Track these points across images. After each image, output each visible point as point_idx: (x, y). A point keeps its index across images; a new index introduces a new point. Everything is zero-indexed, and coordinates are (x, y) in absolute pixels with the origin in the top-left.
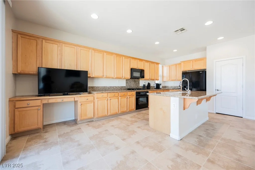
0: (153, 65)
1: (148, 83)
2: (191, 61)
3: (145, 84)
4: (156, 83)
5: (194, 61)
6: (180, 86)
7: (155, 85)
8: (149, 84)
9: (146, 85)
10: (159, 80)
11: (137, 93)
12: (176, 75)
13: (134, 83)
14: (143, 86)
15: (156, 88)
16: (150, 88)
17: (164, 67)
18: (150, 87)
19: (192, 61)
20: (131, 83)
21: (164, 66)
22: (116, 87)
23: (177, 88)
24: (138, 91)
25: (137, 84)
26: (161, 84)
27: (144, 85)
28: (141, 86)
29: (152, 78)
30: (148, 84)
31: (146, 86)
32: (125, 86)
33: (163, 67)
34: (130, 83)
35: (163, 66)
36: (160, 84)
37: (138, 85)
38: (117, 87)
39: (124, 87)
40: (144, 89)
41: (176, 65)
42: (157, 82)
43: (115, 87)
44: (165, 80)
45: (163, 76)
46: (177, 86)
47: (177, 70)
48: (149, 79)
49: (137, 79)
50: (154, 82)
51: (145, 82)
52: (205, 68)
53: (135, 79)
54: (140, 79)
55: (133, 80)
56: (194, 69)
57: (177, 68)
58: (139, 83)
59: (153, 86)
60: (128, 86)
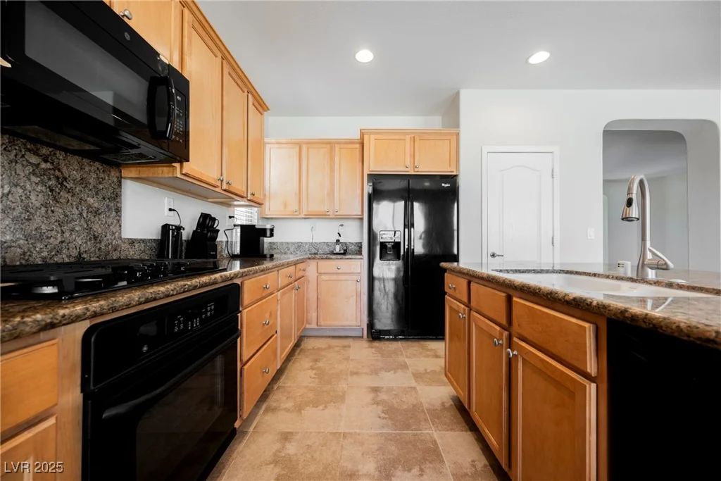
1: (203, 216)
2: (407, 134)
3: (173, 220)
5: (417, 137)
6: (338, 241)
7: (236, 236)
8: (206, 224)
9: (187, 232)
10: (261, 205)
12: (331, 194)
14: (158, 236)
15: (237, 250)
18: (215, 248)
19: (408, 138)
21: (272, 141)
23: (327, 250)
26: (272, 230)
27: (166, 228)
28: (132, 242)
30: (199, 225)
36: (269, 227)
41: (331, 145)
44: (274, 210)
46: (327, 244)
47: (337, 167)
48: (218, 183)
49: (88, 163)
50: (230, 217)
51: (172, 203)
52: (454, 173)
53: (55, 154)
54: (125, 173)
55: (27, 161)
56: (416, 170)
57: (337, 159)
58: (118, 210)
59: (225, 239)
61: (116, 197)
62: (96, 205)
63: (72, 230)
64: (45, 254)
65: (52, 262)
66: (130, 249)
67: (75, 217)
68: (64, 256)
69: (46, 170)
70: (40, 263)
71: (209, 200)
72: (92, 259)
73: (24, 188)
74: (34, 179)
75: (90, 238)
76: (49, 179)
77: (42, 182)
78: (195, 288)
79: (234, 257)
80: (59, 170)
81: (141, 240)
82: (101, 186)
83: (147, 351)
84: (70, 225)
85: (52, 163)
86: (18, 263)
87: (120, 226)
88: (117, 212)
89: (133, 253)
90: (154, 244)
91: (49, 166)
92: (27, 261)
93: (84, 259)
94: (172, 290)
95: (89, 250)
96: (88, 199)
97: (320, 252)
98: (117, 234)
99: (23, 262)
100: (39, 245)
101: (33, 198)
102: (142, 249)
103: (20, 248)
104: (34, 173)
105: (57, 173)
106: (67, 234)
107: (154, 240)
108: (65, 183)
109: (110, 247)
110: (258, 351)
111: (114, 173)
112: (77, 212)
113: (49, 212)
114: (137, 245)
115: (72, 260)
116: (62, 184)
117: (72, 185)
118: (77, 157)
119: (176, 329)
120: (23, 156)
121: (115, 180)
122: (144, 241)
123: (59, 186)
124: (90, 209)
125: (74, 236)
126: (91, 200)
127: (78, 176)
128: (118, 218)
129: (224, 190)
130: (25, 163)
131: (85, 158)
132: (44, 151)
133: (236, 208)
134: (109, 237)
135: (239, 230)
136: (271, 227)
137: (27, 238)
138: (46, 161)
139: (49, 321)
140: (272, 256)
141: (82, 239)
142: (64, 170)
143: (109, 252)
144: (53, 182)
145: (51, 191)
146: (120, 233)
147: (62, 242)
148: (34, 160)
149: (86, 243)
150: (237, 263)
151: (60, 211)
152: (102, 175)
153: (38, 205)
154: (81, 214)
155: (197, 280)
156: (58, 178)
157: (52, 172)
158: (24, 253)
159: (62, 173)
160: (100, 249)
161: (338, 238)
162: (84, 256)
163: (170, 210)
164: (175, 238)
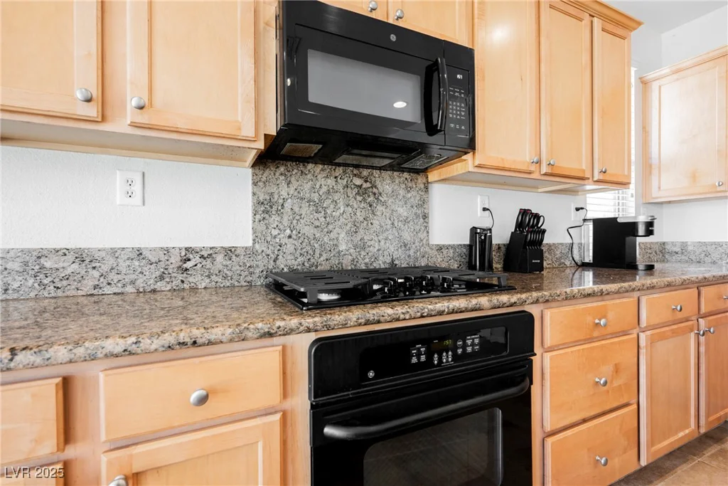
1: (524, 213)
3: (483, 222)
7: (587, 237)
8: (529, 225)
9: (502, 234)
10: (625, 184)
11: (325, 351)
14: (466, 242)
15: (589, 257)
17: (655, 86)
20: (318, 207)
22: (81, 257)
24: (352, 321)
25: (406, 221)
26: (649, 225)
27: (474, 230)
28: (440, 248)
29: (568, 163)
30: (520, 225)
31: (495, 242)
32: (244, 238)
33: (643, 85)
34: (305, 210)
35: (651, 76)
36: (642, 219)
37: (407, 236)
38: (113, 252)
39: (229, 252)
43: (65, 253)
44: (669, 189)
48: (533, 168)
49: (397, 176)
50: (578, 209)
51: (487, 202)
53: (373, 173)
54: (433, 176)
55: (354, 184)
58: (425, 217)
59: (569, 241)
60: (289, 248)
61: (423, 203)
62: (405, 214)
63: (386, 239)
64: (367, 260)
65: (372, 267)
66: (438, 256)
67: (388, 227)
68: (381, 262)
69: (366, 189)
70: (364, 268)
71: (540, 190)
72: (403, 266)
73: (352, 208)
74: (359, 198)
75: (401, 246)
76: (369, 196)
77: (364, 200)
78: (441, 313)
79: (585, 266)
80: (376, 187)
81: (450, 245)
82: (409, 195)
83: (374, 378)
84: (385, 235)
85: (371, 182)
86: (350, 268)
87: (428, 232)
88: (424, 219)
89: (439, 261)
90: (465, 250)
91: (368, 185)
92: (355, 266)
93: (396, 265)
94: (403, 313)
95: (400, 257)
96: (399, 209)
98: (425, 240)
99: (353, 267)
100: (363, 253)
101: (358, 214)
102: (451, 255)
103: (351, 255)
104: (358, 193)
105: (375, 190)
106: (382, 243)
107: (464, 245)
108: (380, 198)
109: (418, 254)
110: (584, 421)
111: (421, 180)
112: (390, 222)
113: (369, 224)
114: (445, 251)
115: (387, 266)
116: (378, 199)
117: (385, 199)
118: (389, 172)
119: (414, 360)
120: (351, 181)
121: (422, 186)
122: (453, 247)
123: (376, 201)
124: (401, 219)
125: (388, 244)
126: (401, 210)
127: (390, 189)
128: (425, 224)
129: (545, 174)
130: (353, 186)
131: (395, 171)
132: (365, 172)
133: (588, 195)
134: (417, 244)
135: (591, 226)
136: (649, 220)
137: (355, 247)
138: (366, 181)
139: (266, 330)
140: (650, 268)
141: (394, 247)
142: (379, 186)
143: (417, 259)
144: (371, 199)
145: (370, 206)
146: (428, 240)
147: (379, 250)
148: (358, 182)
149: (397, 250)
150: (589, 275)
151: (378, 223)
152: (410, 185)
153: (362, 219)
154: (393, 224)
155: (446, 304)
156: (375, 194)
157: (370, 190)
158: (353, 260)
159: (378, 189)
160: (409, 256)
162: (396, 262)
163: (485, 209)
164: (483, 242)
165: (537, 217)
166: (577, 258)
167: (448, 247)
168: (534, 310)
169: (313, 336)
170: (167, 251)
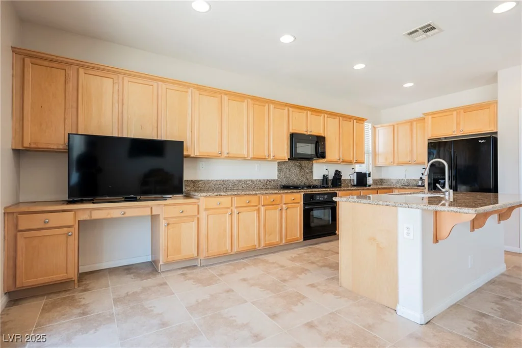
0: (347, 125)
1: (337, 171)
2: (454, 111)
3: (326, 173)
4: (357, 170)
5: (462, 111)
6: (421, 178)
7: (355, 177)
8: (338, 174)
9: (331, 177)
10: (364, 163)
11: (306, 196)
12: (411, 151)
13: (298, 172)
14: (322, 178)
15: (355, 183)
16: (341, 185)
17: (377, 129)
18: (341, 182)
19: (455, 113)
20: (290, 170)
21: (379, 126)
22: (252, 181)
23: (415, 183)
24: (309, 191)
25: (308, 173)
26: (370, 174)
27: (324, 176)
28: (315, 180)
29: (347, 159)
30: (335, 174)
31: (329, 178)
32: (276, 178)
33: (374, 128)
34: (287, 171)
35: (376, 126)
36: (367, 173)
37: (308, 177)
38: (256, 180)
39: (274, 180)
40: (324, 187)
41: (411, 122)
42: (359, 168)
43: (249, 180)
44: (381, 161)
45: (375, 154)
46: (415, 180)
47: (414, 136)
48: (338, 160)
49: (306, 162)
50: (352, 169)
51: (326, 168)
52: (495, 131)
54: (314, 162)
55: (297, 165)
56: (462, 132)
57: (414, 131)
58: (312, 172)
59: (350, 178)
60: (284, 180)
61: (312, 168)
62: (308, 171)
67: (304, 175)
70: (299, 185)
71: (340, 165)
73: (296, 170)
74: (298, 168)
75: (307, 180)
79: (354, 186)
82: (309, 167)
84: (303, 177)
87: (313, 176)
89: (316, 183)
90: (321, 181)
96: (306, 170)
97: (411, 185)
102: (318, 182)
108: (302, 167)
111: (311, 163)
112: (304, 173)
113: (300, 174)
122: (319, 180)
127: (304, 165)
128: (312, 174)
129: (341, 162)
132: (299, 161)
133: (355, 165)
134: (310, 179)
135: (356, 174)
137: (297, 180)
138: (299, 164)
141: (305, 180)
143: (311, 182)
144: (300, 168)
145: (300, 170)
146: (313, 178)
147: (302, 180)
152: (309, 164)
159: (302, 165)
160: (308, 183)
161: (421, 176)
163: (326, 170)
164: (326, 179)
165: (340, 172)
166: (352, 184)
167: (317, 180)
168: (337, 192)
169: (303, 193)
170: (264, 180)
